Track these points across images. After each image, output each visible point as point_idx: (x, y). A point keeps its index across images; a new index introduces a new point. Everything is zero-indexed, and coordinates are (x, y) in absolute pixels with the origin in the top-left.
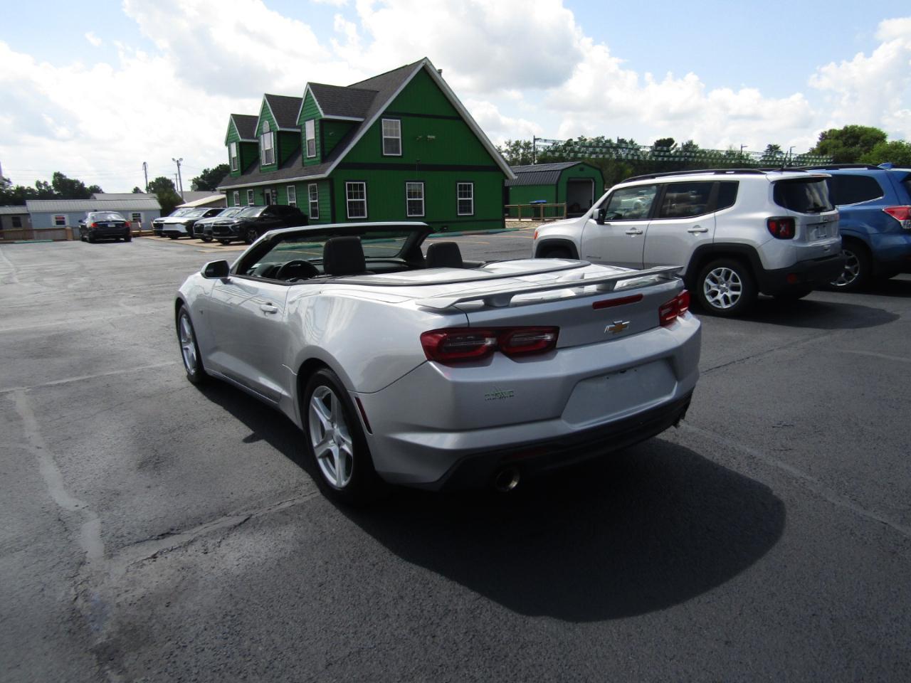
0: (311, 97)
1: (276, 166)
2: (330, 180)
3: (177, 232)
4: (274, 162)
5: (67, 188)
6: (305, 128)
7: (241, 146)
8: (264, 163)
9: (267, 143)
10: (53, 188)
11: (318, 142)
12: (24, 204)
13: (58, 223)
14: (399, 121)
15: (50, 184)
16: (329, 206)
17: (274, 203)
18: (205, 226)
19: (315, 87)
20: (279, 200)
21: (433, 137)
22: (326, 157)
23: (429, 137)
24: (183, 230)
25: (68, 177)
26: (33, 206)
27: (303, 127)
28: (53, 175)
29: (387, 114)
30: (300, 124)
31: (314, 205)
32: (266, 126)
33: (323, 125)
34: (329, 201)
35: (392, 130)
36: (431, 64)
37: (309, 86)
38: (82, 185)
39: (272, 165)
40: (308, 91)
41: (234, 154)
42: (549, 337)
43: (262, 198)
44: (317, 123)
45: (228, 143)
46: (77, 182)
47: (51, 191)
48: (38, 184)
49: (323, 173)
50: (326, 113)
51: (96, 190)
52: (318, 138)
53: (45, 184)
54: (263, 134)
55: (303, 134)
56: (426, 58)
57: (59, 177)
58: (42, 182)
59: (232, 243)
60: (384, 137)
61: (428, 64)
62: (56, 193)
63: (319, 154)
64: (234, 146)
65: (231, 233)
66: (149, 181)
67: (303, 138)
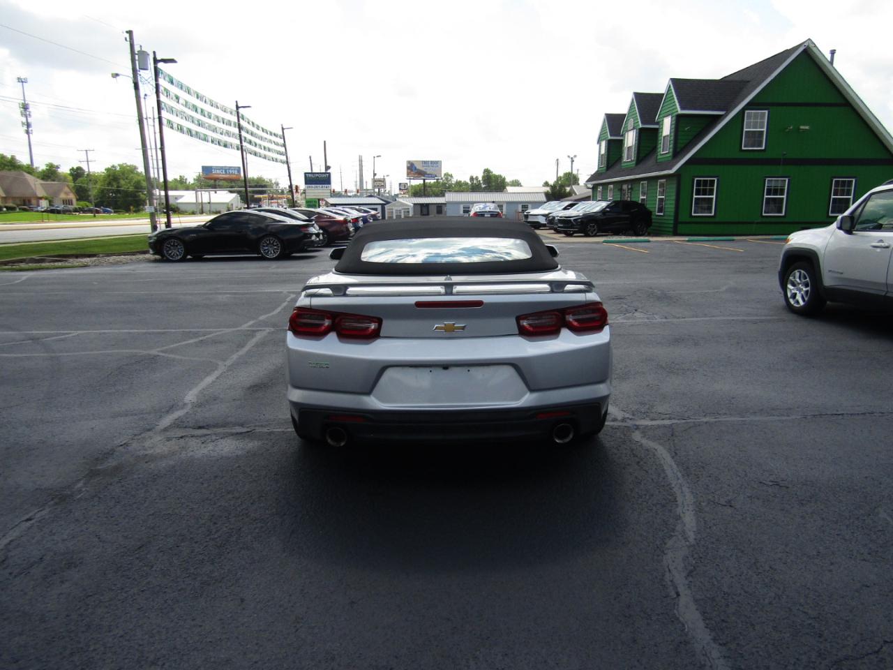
0: (672, 93)
1: (634, 162)
2: (677, 175)
3: (538, 222)
4: (633, 159)
5: (493, 183)
6: (662, 125)
7: (610, 144)
8: (625, 159)
9: (630, 139)
10: (481, 182)
11: (672, 138)
12: (444, 196)
13: (465, 212)
14: (766, 112)
15: (480, 179)
16: (674, 202)
17: (629, 199)
18: (556, 218)
19: (677, 83)
20: (632, 196)
21: (807, 128)
22: (677, 154)
23: (802, 127)
24: (542, 220)
25: (494, 173)
26: (450, 197)
27: (661, 123)
28: (483, 171)
29: (751, 105)
30: (659, 120)
31: (661, 200)
32: (631, 123)
33: (679, 120)
34: (674, 198)
35: (758, 122)
36: (815, 46)
37: (671, 83)
38: (504, 179)
39: (632, 161)
40: (670, 87)
41: (603, 152)
42: (373, 326)
43: (619, 193)
44: (674, 118)
45: (599, 142)
46: (501, 176)
47: (480, 184)
48: (472, 179)
49: (671, 169)
50: (682, 108)
51: (516, 183)
52: (673, 134)
53: (477, 178)
54: (628, 131)
55: (660, 131)
56: (809, 39)
57: (487, 171)
58: (474, 177)
59: (575, 235)
60: (745, 130)
61: (811, 45)
62: (483, 186)
63: (671, 150)
64: (604, 144)
65: (572, 226)
66: (559, 176)
67: (660, 134)
